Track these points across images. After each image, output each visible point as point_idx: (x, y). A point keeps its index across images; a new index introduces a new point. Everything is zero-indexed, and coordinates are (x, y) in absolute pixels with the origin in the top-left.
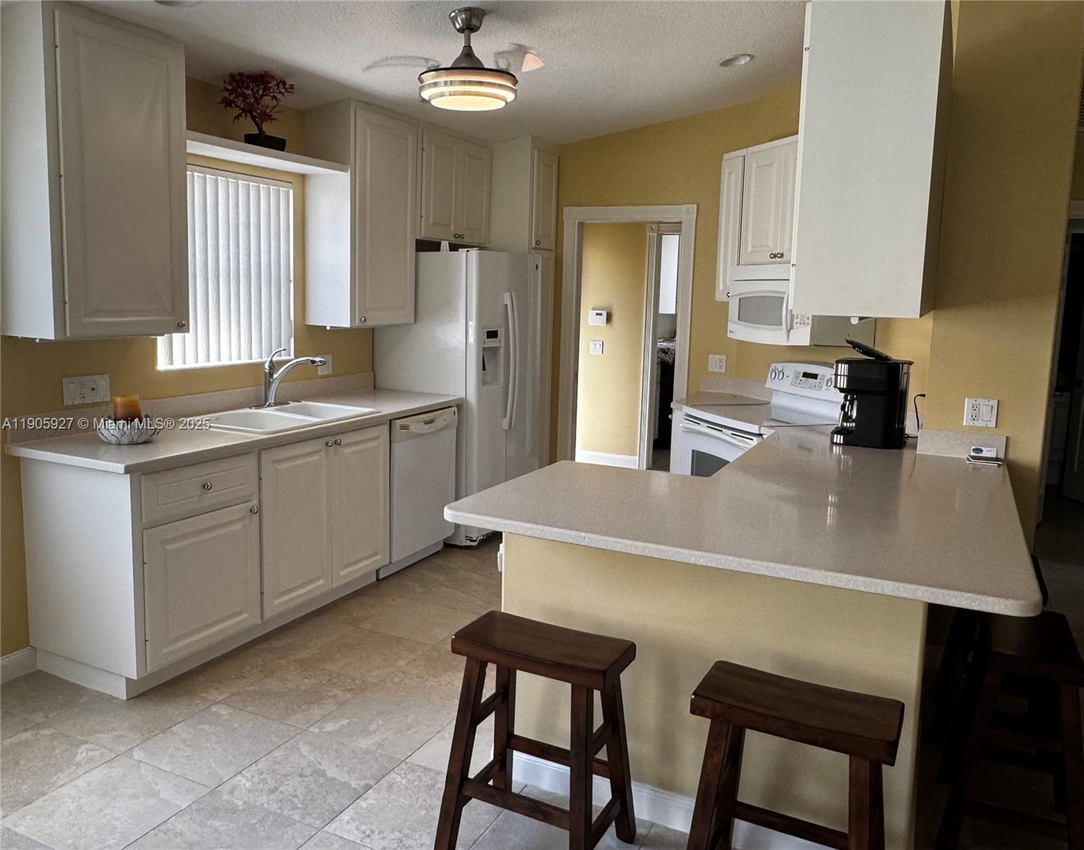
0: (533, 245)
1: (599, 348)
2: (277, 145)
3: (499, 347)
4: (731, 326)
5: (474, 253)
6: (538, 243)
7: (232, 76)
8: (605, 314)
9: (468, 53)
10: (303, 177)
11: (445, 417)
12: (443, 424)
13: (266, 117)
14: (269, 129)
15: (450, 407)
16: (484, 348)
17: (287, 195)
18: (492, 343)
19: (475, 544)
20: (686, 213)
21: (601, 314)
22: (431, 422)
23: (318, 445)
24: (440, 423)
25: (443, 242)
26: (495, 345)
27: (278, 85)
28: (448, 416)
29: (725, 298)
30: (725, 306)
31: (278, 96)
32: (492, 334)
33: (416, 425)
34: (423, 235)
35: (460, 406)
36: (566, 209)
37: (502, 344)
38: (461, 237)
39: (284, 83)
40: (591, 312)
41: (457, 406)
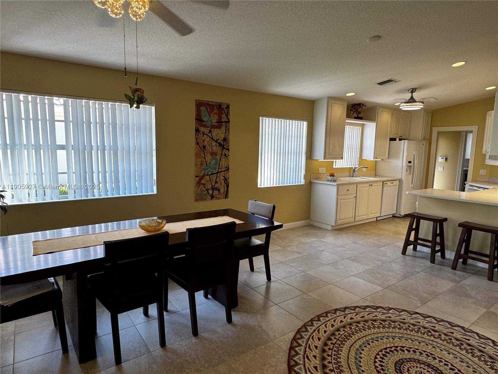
0: (423, 138)
1: (442, 168)
2: (361, 118)
3: (412, 166)
4: (486, 160)
5: (406, 141)
6: (424, 138)
7: (353, 104)
8: (445, 158)
9: (412, 98)
10: (363, 124)
11: (396, 182)
12: (395, 184)
13: (360, 113)
14: (360, 116)
15: (397, 180)
16: (407, 166)
17: (360, 128)
18: (410, 164)
19: (401, 216)
20: (475, 128)
21: (443, 158)
22: (393, 183)
23: (368, 185)
24: (394, 184)
25: (397, 139)
26: (411, 165)
27: (362, 106)
28: (397, 183)
29: (485, 153)
30: (485, 155)
31: (363, 108)
32: (410, 162)
33: (389, 183)
34: (392, 137)
35: (400, 181)
36: (433, 128)
37: (412, 165)
38: (401, 137)
39: (364, 105)
40: (439, 157)
41: (399, 180)
